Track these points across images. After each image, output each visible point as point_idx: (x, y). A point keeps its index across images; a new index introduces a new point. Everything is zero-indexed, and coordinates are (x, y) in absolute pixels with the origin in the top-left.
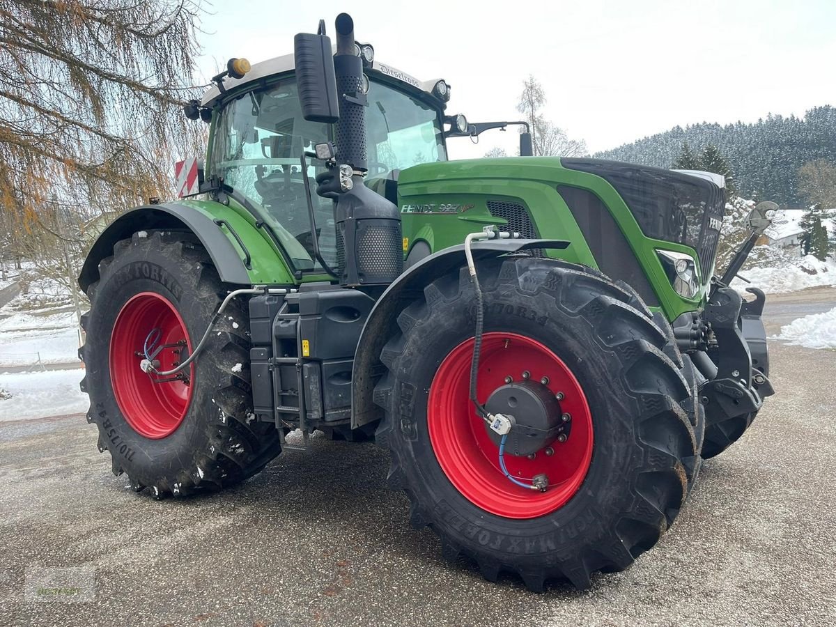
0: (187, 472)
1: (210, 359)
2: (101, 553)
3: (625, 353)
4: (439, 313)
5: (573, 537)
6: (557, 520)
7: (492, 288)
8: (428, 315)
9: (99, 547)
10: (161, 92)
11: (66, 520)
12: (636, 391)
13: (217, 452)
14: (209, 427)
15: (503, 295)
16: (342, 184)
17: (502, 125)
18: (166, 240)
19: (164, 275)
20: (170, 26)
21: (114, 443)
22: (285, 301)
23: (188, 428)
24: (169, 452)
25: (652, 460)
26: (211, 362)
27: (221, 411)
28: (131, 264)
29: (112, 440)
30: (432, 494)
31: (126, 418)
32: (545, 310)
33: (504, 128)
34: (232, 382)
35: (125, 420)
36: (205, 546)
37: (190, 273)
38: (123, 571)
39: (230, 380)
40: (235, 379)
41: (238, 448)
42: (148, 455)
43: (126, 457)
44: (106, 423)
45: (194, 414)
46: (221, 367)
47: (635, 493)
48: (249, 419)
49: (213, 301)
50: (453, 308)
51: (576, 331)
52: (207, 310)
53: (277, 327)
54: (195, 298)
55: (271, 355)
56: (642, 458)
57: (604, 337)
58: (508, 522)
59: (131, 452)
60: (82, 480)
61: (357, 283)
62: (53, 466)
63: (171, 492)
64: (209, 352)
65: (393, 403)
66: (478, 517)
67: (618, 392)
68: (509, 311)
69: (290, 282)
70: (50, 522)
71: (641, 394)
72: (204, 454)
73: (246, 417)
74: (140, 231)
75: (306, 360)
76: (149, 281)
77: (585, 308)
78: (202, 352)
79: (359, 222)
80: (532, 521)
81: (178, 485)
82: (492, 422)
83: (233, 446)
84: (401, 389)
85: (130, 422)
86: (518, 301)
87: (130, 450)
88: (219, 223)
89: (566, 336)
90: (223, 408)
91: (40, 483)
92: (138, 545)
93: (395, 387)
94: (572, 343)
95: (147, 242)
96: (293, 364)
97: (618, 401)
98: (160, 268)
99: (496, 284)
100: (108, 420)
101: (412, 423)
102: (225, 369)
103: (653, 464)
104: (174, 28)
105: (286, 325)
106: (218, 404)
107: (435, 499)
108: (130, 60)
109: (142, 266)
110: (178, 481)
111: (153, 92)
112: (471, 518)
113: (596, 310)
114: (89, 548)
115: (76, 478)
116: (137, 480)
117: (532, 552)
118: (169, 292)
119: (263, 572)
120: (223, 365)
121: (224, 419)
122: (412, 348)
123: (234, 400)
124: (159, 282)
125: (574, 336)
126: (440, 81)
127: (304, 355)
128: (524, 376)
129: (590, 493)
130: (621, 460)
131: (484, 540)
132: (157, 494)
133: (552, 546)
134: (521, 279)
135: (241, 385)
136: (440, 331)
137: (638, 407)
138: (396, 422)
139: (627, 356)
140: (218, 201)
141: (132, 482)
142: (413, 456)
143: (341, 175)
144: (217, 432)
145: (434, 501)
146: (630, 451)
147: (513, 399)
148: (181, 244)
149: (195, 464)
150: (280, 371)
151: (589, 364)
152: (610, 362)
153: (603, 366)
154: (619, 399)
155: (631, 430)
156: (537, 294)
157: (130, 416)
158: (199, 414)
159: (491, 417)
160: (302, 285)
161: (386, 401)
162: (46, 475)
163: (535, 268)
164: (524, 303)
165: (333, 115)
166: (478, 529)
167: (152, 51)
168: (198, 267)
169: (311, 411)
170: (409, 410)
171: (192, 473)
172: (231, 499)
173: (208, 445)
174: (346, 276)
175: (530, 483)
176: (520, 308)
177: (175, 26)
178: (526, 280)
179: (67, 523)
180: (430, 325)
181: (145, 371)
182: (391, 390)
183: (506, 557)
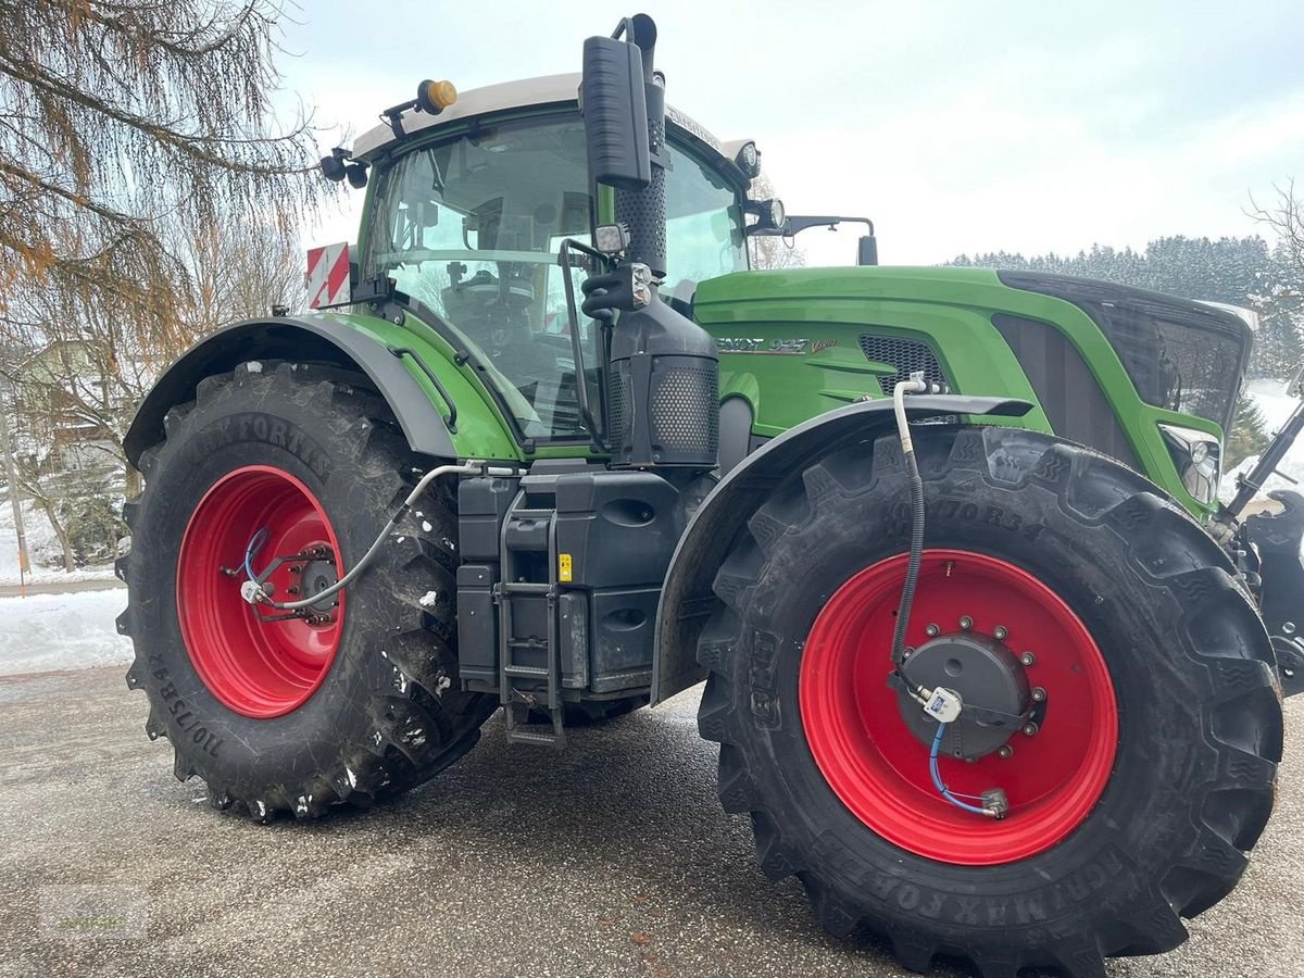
0: (326, 778)
1: (382, 582)
2: (194, 921)
3: (1189, 589)
4: (833, 514)
5: (1079, 898)
6: (1047, 869)
7: (937, 474)
8: (810, 517)
9: (185, 910)
10: (200, 146)
11: (106, 859)
12: (1206, 655)
13: (386, 743)
14: (372, 699)
15: (960, 488)
16: (635, 295)
17: (831, 222)
18: (299, 377)
19: (298, 436)
20: (229, 38)
21: (181, 725)
22: (519, 488)
23: (331, 698)
24: (291, 742)
25: (1234, 769)
26: (382, 589)
27: (399, 672)
28: (232, 417)
29: (179, 720)
30: (808, 821)
31: (205, 681)
32: (1040, 514)
33: (835, 226)
34: (421, 623)
35: (204, 685)
36: (380, 907)
37: (347, 434)
38: (246, 954)
39: (418, 621)
40: (427, 617)
41: (417, 736)
42: (249, 746)
43: (205, 748)
44: (167, 690)
45: (345, 676)
46: (402, 597)
47: (1199, 824)
48: (441, 687)
49: (390, 484)
50: (860, 507)
51: (1096, 550)
52: (379, 499)
53: (511, 531)
54: (357, 478)
55: (497, 578)
56: (1216, 766)
57: (1147, 561)
58: (949, 870)
59: (215, 741)
60: (110, 788)
61: (649, 462)
62: (46, 763)
63: (291, 811)
64: (379, 571)
65: (736, 665)
66: (893, 861)
67: (1175, 655)
68: (968, 514)
69: (514, 457)
70: (76, 862)
71: (1217, 659)
72: (361, 745)
73: (437, 683)
74: (250, 361)
75: (565, 588)
76: (265, 446)
77: (1114, 511)
78: (367, 571)
79: (657, 361)
80: (995, 869)
81: (307, 800)
82: (927, 701)
83: (411, 733)
84: (753, 641)
85: (212, 690)
86: (987, 497)
87: (212, 736)
88: (399, 354)
89: (1076, 559)
90: (400, 665)
91: (32, 791)
92: (258, 906)
93: (741, 639)
94: (1088, 572)
95: (263, 381)
96: (542, 595)
97: (1173, 669)
98: (290, 425)
99: (944, 470)
100: (171, 685)
101: (772, 699)
102: (408, 600)
103: (1234, 776)
104: (236, 43)
105: (528, 528)
106: (392, 660)
107: (812, 829)
108: (155, 89)
109: (253, 420)
110: (307, 791)
111: (185, 145)
112: (881, 863)
113: (1134, 516)
114: (168, 911)
115: (97, 783)
116: (224, 789)
117: (1001, 923)
118: (305, 467)
119: (506, 955)
120: (405, 593)
121: (404, 686)
122: (776, 573)
123: (421, 654)
124: (286, 448)
125: (1092, 559)
126: (747, 145)
127: (562, 579)
128: (964, 624)
129: (1112, 824)
130: (1176, 770)
131: (908, 900)
132: (262, 814)
133: (1039, 913)
134: (991, 461)
135: (435, 628)
136: (833, 545)
137: (1211, 680)
138: (741, 697)
139: (1191, 595)
140: (384, 317)
141: (214, 791)
142: (772, 755)
143: (634, 280)
144: (387, 707)
145: (812, 834)
146: (1194, 752)
147: (955, 663)
148: (332, 386)
149: (340, 764)
150: (512, 605)
151: (1118, 606)
152: (1158, 603)
153: (1147, 612)
154: (1175, 666)
155: (1196, 719)
156: (1022, 488)
157: (213, 679)
158: (355, 678)
159: (926, 692)
160: (536, 463)
161: (723, 661)
162: (39, 778)
163: (1011, 444)
164: (998, 501)
165: (642, 178)
166: (895, 882)
167: (192, 78)
168: (364, 426)
169: (571, 675)
170: (768, 678)
171: (336, 778)
172: (394, 823)
173: (369, 730)
174: (629, 449)
175: (978, 804)
176: (990, 510)
177: (237, 40)
178: (999, 462)
179: (110, 865)
180: (815, 536)
181: (250, 600)
182: (732, 643)
183: (952, 932)
